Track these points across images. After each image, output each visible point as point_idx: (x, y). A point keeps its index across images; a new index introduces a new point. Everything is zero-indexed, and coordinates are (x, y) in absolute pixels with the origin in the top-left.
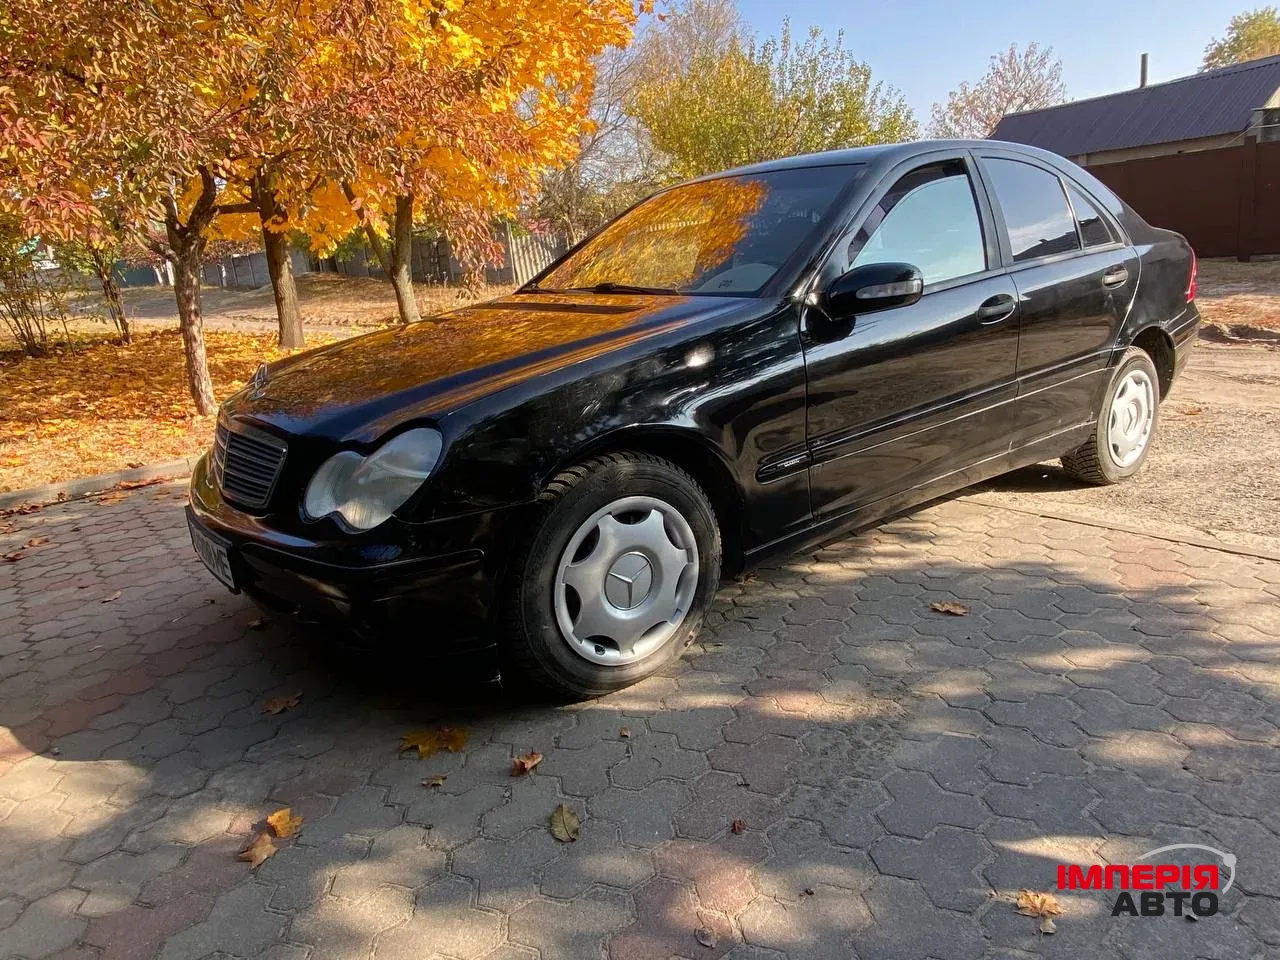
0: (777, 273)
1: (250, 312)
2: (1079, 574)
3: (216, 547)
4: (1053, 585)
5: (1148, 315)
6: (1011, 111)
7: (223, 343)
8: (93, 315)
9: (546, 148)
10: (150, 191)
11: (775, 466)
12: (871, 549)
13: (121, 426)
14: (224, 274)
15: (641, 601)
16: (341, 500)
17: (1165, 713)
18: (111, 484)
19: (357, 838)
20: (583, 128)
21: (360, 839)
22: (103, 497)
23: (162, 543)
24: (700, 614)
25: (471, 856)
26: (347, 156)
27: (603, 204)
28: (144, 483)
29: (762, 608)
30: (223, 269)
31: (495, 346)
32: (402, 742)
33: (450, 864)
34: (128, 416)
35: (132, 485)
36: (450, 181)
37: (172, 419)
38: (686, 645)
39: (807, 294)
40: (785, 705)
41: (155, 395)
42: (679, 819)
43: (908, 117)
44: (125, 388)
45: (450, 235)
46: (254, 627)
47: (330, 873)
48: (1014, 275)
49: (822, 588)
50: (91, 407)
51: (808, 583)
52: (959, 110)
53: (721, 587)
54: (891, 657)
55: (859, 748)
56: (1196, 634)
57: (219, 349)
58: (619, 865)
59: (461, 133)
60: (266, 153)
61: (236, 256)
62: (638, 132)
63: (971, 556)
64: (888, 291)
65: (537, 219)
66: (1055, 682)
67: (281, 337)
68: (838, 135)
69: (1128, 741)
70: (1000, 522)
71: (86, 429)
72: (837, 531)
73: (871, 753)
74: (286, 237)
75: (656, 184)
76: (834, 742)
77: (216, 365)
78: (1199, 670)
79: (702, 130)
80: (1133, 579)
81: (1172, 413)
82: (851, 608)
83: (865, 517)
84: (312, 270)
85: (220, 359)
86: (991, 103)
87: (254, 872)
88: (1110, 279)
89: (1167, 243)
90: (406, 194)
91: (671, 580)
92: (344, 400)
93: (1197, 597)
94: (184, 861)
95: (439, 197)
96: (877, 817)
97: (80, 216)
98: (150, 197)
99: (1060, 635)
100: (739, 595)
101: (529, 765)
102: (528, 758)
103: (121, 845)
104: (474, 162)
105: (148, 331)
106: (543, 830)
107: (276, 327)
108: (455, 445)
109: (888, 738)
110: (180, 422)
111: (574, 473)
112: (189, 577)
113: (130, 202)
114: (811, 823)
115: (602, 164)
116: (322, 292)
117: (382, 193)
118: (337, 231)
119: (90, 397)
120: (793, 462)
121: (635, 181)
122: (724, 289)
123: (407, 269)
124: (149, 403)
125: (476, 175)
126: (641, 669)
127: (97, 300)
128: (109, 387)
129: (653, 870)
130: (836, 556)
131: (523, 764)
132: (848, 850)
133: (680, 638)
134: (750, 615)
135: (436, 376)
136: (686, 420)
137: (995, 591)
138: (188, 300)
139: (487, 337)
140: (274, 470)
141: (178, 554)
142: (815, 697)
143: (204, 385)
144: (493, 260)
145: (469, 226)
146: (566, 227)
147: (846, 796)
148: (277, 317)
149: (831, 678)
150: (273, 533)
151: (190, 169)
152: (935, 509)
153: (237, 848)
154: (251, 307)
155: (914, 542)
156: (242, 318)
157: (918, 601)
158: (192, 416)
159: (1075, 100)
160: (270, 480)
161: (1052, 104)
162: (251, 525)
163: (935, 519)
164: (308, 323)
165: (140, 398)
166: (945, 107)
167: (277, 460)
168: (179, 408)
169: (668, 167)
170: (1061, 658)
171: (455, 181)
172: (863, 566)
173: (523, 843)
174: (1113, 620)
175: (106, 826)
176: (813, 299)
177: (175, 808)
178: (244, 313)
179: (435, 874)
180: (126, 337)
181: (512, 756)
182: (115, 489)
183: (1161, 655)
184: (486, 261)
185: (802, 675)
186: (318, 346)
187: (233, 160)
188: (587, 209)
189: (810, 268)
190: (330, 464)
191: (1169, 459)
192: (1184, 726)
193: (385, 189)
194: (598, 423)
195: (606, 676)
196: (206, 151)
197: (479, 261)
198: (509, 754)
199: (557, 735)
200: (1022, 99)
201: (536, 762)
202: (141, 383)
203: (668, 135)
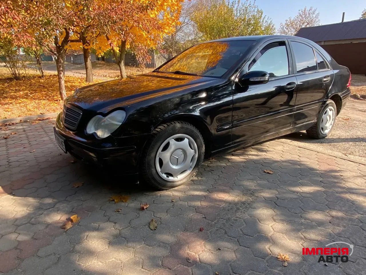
0: (227, 71)
1: (79, 71)
2: (307, 164)
3: (61, 140)
4: (299, 167)
5: (335, 91)
6: (303, 27)
7: (70, 80)
8: (33, 69)
9: (166, 29)
10: (50, 34)
11: (222, 128)
12: (249, 153)
13: (40, 102)
14: (72, 59)
15: (180, 164)
16: (97, 129)
17: (326, 206)
18: (35, 119)
19: (95, 224)
20: (177, 24)
21: (96, 225)
22: (33, 122)
23: (48, 137)
24: (197, 168)
25: (126, 232)
26: (107, 28)
27: (182, 46)
28: (44, 119)
29: (216, 168)
30: (72, 58)
31: (147, 87)
32: (110, 198)
33: (120, 234)
34: (41, 99)
35: (41, 119)
36: (137, 37)
37: (54, 101)
38: (193, 177)
39: (235, 78)
40: (219, 196)
41: (50, 94)
42: (185, 226)
43: (273, 27)
44: (41, 91)
45: (136, 53)
46: (72, 163)
47: (87, 234)
48: (296, 77)
49: (233, 163)
50: (31, 96)
51: (229, 162)
52: (288, 25)
53: (204, 161)
54: (250, 184)
55: (238, 209)
56: (338, 184)
57: (69, 81)
58: (167, 238)
59: (141, 23)
60: (84, 25)
61: (76, 54)
62: (194, 25)
63: (276, 157)
64: (259, 79)
65: (163, 49)
66: (296, 195)
67: (87, 79)
68: (252, 30)
69: (315, 214)
70: (286, 148)
71: (29, 102)
72: (240, 147)
73: (241, 211)
74: (89, 50)
75: (198, 41)
76: (231, 207)
77: (67, 86)
78: (338, 195)
79: (212, 26)
80: (322, 167)
81: (340, 119)
82: (241, 170)
83: (247, 144)
84: (97, 60)
85: (69, 84)
86: (298, 24)
87: (66, 232)
88: (325, 79)
89: (343, 70)
90: (124, 40)
91: (189, 158)
92: (102, 100)
93: (340, 174)
94: (47, 227)
95: (133, 41)
96: (241, 230)
97: (29, 40)
98: (50, 36)
99: (300, 182)
100: (209, 164)
101: (145, 208)
102: (145, 205)
103: (29, 222)
104: (144, 32)
105: (49, 75)
106: (147, 226)
107: (85, 76)
108: (130, 115)
109: (247, 208)
110: (56, 102)
111: (163, 126)
112: (55, 147)
113: (44, 37)
114: (222, 230)
115: (183, 34)
116: (100, 67)
117: (117, 39)
118: (104, 49)
119: (31, 93)
120: (227, 127)
121: (192, 40)
122: (211, 75)
123: (123, 62)
124: (48, 96)
125: (145, 35)
126: (179, 183)
127: (35, 64)
128: (37, 90)
129: (177, 240)
130: (238, 154)
131: (143, 207)
132: (232, 238)
133: (191, 175)
134: (212, 170)
135: (129, 94)
136: (197, 113)
137: (282, 168)
138: (60, 66)
139: (145, 84)
140: (78, 119)
141: (52, 140)
142: (228, 194)
143: (63, 91)
144: (148, 61)
145: (142, 51)
146: (171, 52)
147: (233, 223)
148: (86, 73)
149: (232, 189)
150: (77, 137)
151: (62, 29)
152: (268, 143)
153: (62, 225)
154: (79, 69)
155: (261, 152)
156: (76, 73)
157: (260, 169)
158: (60, 100)
159: (322, 25)
160: (77, 122)
161: (316, 26)
162: (71, 134)
163: (267, 145)
164: (95, 75)
165: (45, 94)
166: (284, 25)
167: (79, 116)
168: (56, 98)
169: (202, 37)
170: (298, 188)
171: (139, 37)
172: (245, 158)
173: (141, 229)
174: (315, 178)
175: (26, 216)
176: (237, 80)
177: (45, 212)
178: (77, 71)
179: (116, 236)
180: (43, 76)
181: (141, 205)
182: (36, 120)
183: (327, 190)
184: (146, 61)
185: (225, 188)
186: (97, 83)
187: (74, 27)
188: (178, 47)
189: (237, 71)
190: (94, 119)
191: (338, 133)
192: (331, 211)
193: (118, 38)
194: (172, 112)
195: (169, 184)
196: (67, 24)
197: (144, 61)
198: (140, 203)
199: (154, 200)
200: (307, 23)
201: (147, 207)
202: (46, 90)
203: (202, 27)
